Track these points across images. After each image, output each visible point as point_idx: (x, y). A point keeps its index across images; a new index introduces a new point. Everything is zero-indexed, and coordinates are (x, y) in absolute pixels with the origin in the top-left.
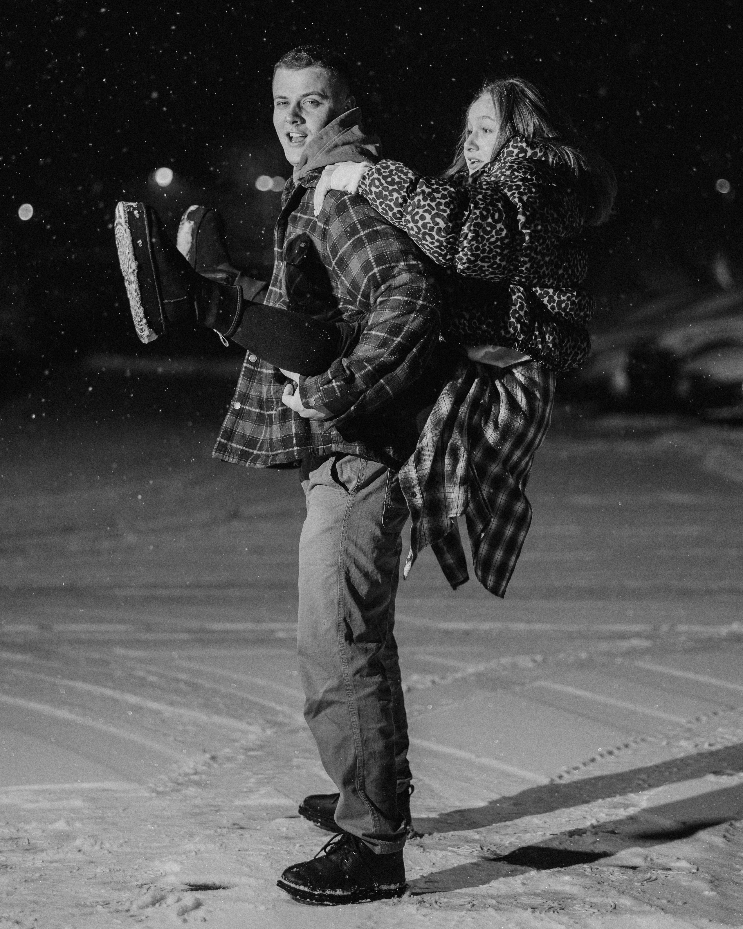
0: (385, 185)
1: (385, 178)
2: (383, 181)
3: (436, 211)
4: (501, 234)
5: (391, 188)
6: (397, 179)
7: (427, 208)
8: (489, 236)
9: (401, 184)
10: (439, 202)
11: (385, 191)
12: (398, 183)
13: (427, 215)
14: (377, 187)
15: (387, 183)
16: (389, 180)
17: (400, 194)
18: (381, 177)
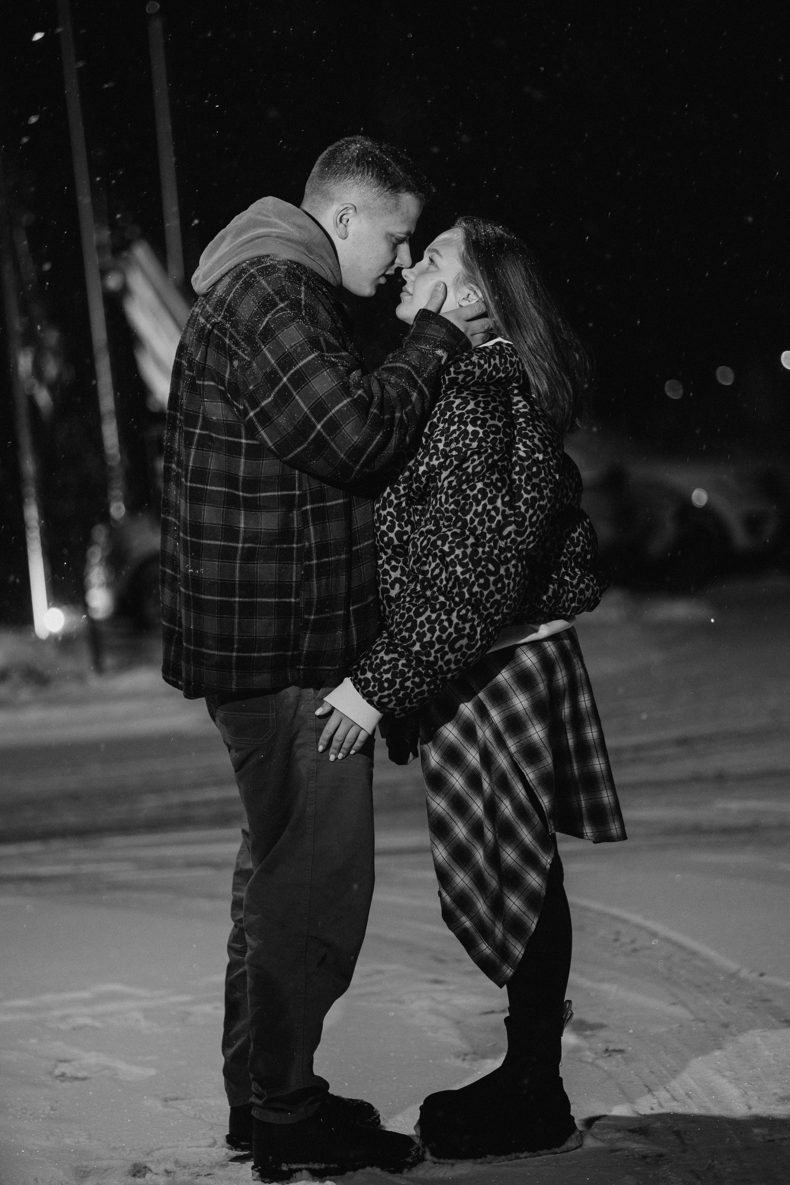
0: (391, 691)
1: (382, 689)
2: (386, 693)
3: (446, 646)
4: (511, 573)
5: (397, 686)
6: (389, 676)
7: (439, 655)
8: (507, 588)
9: (397, 673)
10: (437, 638)
11: (399, 694)
12: (394, 675)
13: (447, 657)
14: (390, 701)
15: (389, 688)
16: (386, 685)
17: (409, 678)
18: (380, 694)
